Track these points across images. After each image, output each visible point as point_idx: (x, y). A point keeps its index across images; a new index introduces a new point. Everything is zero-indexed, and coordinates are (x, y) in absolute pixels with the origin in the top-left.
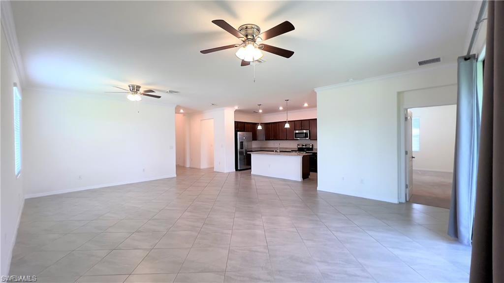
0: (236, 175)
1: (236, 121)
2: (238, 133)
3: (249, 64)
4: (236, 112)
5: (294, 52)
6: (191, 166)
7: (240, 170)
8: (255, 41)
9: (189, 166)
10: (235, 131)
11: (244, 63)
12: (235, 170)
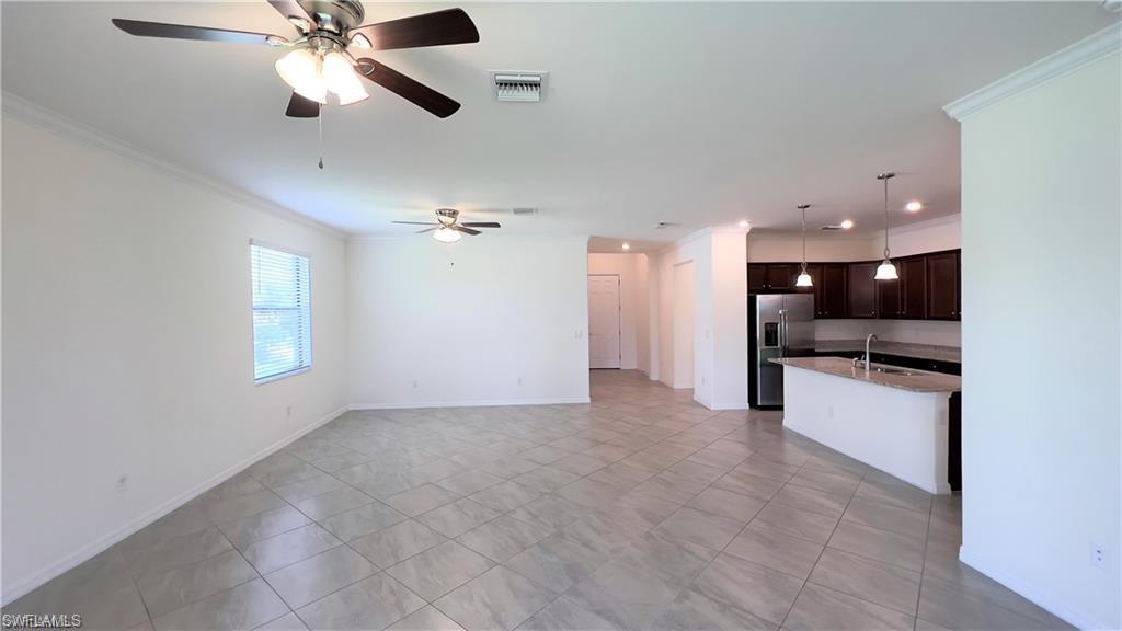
0: (752, 422)
1: (752, 261)
2: (759, 297)
3: (316, 114)
4: (754, 235)
5: (459, 106)
6: (662, 380)
7: (763, 408)
8: (345, 45)
9: (656, 379)
10: (749, 291)
11: (301, 108)
12: (747, 406)
